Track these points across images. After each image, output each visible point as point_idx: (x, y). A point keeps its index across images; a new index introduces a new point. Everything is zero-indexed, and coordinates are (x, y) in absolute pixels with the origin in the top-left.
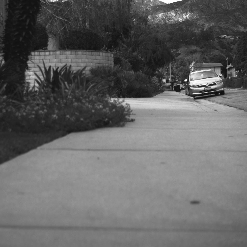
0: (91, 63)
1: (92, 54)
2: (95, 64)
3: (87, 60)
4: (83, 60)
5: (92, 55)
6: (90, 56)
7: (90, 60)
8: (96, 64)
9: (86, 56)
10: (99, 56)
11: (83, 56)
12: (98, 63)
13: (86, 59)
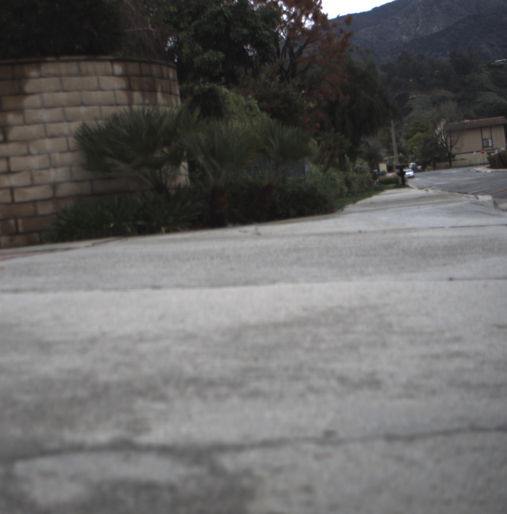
0: (82, 104)
1: (80, 70)
2: (96, 107)
3: (62, 96)
4: (46, 95)
5: (80, 74)
6: (75, 80)
7: (76, 94)
8: (103, 107)
9: (57, 79)
10: (113, 75)
11: (43, 80)
12: (111, 105)
13: (58, 91)
